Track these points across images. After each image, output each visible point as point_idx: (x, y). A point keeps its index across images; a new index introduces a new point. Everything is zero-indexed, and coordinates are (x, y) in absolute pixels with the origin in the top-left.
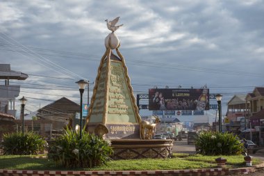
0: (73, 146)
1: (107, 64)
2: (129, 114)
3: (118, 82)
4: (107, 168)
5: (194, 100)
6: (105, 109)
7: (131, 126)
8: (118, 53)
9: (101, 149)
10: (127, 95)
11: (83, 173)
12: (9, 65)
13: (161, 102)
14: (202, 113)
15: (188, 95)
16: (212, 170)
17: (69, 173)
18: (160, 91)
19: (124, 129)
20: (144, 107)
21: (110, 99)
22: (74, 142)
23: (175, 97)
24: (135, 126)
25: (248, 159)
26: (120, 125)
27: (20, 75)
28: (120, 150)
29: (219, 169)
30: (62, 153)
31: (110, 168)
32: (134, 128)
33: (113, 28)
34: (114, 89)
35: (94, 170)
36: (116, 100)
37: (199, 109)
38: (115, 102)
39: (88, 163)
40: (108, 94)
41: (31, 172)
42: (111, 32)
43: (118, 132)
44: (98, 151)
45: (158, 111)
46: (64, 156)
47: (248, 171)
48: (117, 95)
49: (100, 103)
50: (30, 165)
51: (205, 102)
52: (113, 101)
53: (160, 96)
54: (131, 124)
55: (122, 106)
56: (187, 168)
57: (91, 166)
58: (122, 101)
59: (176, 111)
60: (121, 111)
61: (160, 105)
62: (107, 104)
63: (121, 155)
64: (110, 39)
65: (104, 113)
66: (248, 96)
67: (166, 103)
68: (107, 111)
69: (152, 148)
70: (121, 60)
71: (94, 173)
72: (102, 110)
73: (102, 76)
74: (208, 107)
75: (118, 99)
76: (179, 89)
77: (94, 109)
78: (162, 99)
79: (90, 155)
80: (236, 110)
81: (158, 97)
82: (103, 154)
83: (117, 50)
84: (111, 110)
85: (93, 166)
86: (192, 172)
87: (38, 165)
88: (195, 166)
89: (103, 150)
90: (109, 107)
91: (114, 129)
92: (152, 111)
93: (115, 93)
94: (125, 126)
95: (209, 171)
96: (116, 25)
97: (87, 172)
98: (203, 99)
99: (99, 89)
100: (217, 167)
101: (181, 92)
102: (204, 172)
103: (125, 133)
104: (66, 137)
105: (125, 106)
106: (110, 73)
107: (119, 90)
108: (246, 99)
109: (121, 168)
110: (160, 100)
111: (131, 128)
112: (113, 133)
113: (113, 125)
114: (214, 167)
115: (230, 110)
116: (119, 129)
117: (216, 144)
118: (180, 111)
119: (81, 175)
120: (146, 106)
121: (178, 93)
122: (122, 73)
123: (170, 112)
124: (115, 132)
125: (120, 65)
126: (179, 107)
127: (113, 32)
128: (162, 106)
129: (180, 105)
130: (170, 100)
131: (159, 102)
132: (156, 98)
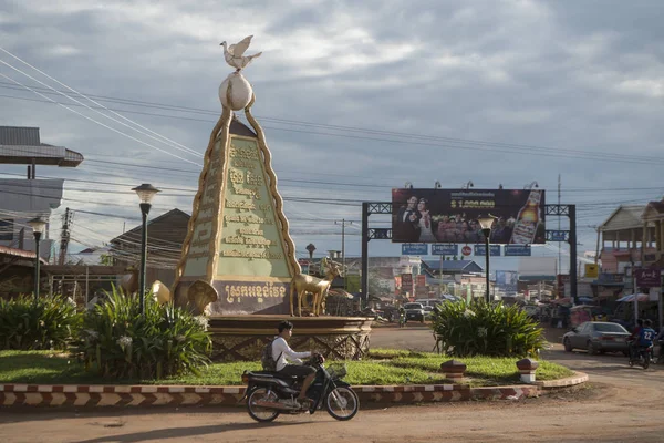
0: (120, 330)
1: (223, 145)
2: (271, 257)
3: (246, 185)
4: (194, 380)
5: (506, 219)
6: (213, 248)
7: (276, 284)
8: (250, 118)
9: (183, 337)
10: (270, 216)
11: (138, 391)
12: (36, 130)
13: (422, 221)
14: (526, 251)
15: (491, 204)
16: (429, 388)
17: (106, 391)
19: (258, 292)
20: (381, 233)
21: (225, 225)
22: (124, 321)
23: (458, 211)
24: (286, 284)
25: (525, 366)
26: (249, 284)
27: (63, 154)
28: (240, 340)
29: (447, 387)
30: (94, 347)
31: (199, 380)
32: (283, 290)
33: (239, 62)
34: (237, 199)
35: (162, 384)
36: (241, 227)
37: (518, 241)
38: (238, 231)
39: (154, 368)
40: (222, 211)
41: (23, 388)
42: (234, 70)
43: (243, 298)
44: (176, 342)
45: (416, 246)
46: (98, 351)
47: (520, 393)
48: (244, 215)
49: (204, 233)
50: (27, 372)
51: (535, 223)
52: (233, 227)
53: (421, 205)
54: (276, 280)
55: (254, 239)
56: (372, 383)
57: (159, 374)
58: (255, 228)
59: (461, 246)
60: (251, 251)
62: (219, 236)
63: (242, 352)
64: (230, 87)
65: (210, 255)
66: (649, 209)
67: (435, 226)
68: (217, 253)
69: (313, 336)
70: (256, 135)
71: (161, 390)
72: (206, 248)
73: (212, 171)
74: (541, 235)
75: (246, 223)
76: (467, 191)
77: (195, 244)
78: (424, 213)
79: (157, 350)
80: (623, 244)
81: (415, 209)
82: (188, 349)
83: (247, 111)
84: (229, 249)
85: (164, 375)
86: (380, 391)
87: (45, 371)
88: (392, 378)
89: (188, 339)
90: (224, 241)
91: (233, 291)
93: (238, 210)
94: (262, 284)
95: (422, 390)
96: (245, 55)
97: (145, 388)
98: (529, 216)
99: (206, 200)
100: (442, 381)
101: (474, 199)
102: (410, 392)
103: (260, 300)
104: (106, 311)
105: (262, 240)
106: (227, 165)
107: (249, 203)
108: (645, 216)
109: (223, 380)
110: (419, 216)
111: (275, 289)
112: (230, 301)
113: (231, 283)
114: (438, 382)
115: (609, 244)
116: (245, 291)
117: (475, 329)
118: (471, 246)
119: (134, 396)
120: (385, 230)
121: (465, 199)
122: (258, 164)
123: (444, 246)
124: (235, 298)
125: (252, 145)
126: (468, 233)
127: (238, 70)
128: (426, 231)
129: (470, 229)
130: (445, 218)
131: (417, 221)
132: (410, 213)
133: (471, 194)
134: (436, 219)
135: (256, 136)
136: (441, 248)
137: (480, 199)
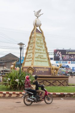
8: (40, 29)
11: (21, 93)
15: (74, 53)
17: (13, 93)
18: (60, 51)
19: (43, 70)
20: (51, 59)
21: (36, 54)
23: (68, 54)
26: (40, 68)
28: (40, 81)
30: (10, 82)
32: (48, 69)
34: (38, 48)
38: (38, 55)
45: (59, 61)
48: (39, 51)
49: (30, 56)
53: (60, 53)
59: (68, 62)
60: (41, 60)
61: (59, 58)
64: (36, 21)
68: (34, 60)
69: (57, 80)
72: (31, 59)
73: (31, 41)
77: (27, 58)
78: (60, 55)
81: (59, 54)
83: (40, 27)
90: (36, 58)
91: (37, 69)
92: (55, 61)
94: (43, 68)
99: (30, 48)
101: (71, 52)
103: (43, 72)
111: (46, 69)
116: (40, 70)
118: (70, 61)
119: (20, 95)
120: (52, 58)
121: (69, 52)
122: (42, 40)
123: (65, 62)
124: (38, 71)
125: (41, 35)
126: (70, 59)
127: (38, 17)
128: (61, 58)
129: (70, 58)
130: (65, 56)
131: (59, 56)
132: (58, 55)
133: (70, 51)
134: (63, 56)
135: (42, 33)
136: (64, 62)
137: (72, 52)
